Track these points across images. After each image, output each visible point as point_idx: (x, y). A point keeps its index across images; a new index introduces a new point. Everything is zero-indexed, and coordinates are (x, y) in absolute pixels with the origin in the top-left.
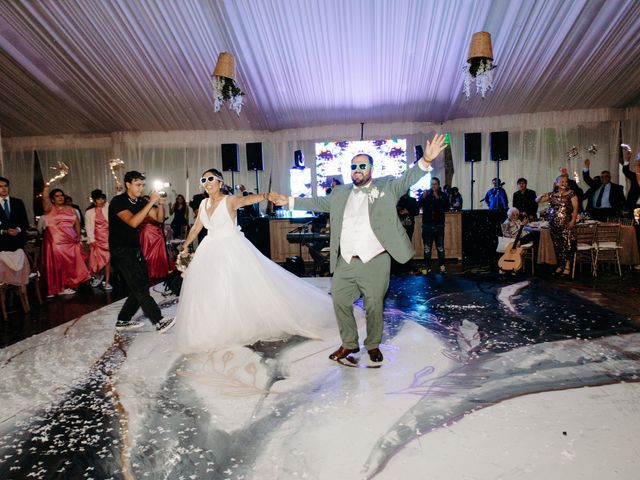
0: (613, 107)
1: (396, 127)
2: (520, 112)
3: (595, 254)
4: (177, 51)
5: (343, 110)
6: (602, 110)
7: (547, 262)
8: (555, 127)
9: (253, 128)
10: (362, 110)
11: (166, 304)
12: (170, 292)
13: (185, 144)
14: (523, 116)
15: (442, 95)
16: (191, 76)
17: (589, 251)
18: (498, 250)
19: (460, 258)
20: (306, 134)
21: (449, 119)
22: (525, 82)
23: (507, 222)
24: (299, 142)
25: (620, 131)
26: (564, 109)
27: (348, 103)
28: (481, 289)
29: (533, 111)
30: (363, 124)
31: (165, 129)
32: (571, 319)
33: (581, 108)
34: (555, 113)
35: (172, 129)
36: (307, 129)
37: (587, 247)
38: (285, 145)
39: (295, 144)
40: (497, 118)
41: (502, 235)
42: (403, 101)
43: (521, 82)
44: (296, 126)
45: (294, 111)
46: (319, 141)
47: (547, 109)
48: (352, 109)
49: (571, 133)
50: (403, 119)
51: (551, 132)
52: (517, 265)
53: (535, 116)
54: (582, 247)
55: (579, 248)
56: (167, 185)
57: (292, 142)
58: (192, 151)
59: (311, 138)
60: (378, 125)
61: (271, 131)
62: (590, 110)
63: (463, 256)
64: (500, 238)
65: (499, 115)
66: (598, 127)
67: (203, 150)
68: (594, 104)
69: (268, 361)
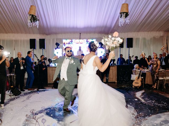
0: (165, 31)
1: (92, 35)
2: (134, 32)
3: (165, 81)
4: (13, 4)
5: (73, 28)
6: (161, 32)
7: (149, 83)
8: (146, 37)
9: (40, 34)
10: (80, 29)
11: (12, 99)
12: (13, 94)
13: (14, 39)
14: (135, 33)
15: (109, 24)
16: (18, 13)
17: (163, 80)
18: (131, 79)
19: (116, 82)
20: (59, 36)
21: (110, 33)
22: (137, 21)
23: (134, 69)
24: (57, 39)
25: (167, 39)
26: (148, 31)
27: (75, 26)
28: (129, 93)
29: (139, 31)
30: (80, 33)
31: (6, 33)
32: (165, 104)
33: (154, 31)
34: (146, 32)
35: (9, 33)
36: (60, 35)
37: (162, 79)
38: (51, 40)
39: (55, 40)
40: (126, 33)
41: (133, 74)
42: (95, 26)
43: (136, 21)
44: (56, 33)
45: (56, 28)
46: (65, 39)
47: (144, 31)
48: (77, 28)
49: (151, 39)
50: (95, 32)
51: (144, 39)
52: (139, 84)
53: (140, 33)
54: (160, 78)
55: (160, 79)
56: (9, 53)
57: (54, 39)
58: (16, 41)
59: (61, 38)
60: (85, 34)
61: (46, 35)
62: (157, 32)
63: (117, 81)
64: (132, 75)
65: (128, 32)
66: (160, 37)
67: (21, 41)
68: (159, 30)
69: (60, 122)
